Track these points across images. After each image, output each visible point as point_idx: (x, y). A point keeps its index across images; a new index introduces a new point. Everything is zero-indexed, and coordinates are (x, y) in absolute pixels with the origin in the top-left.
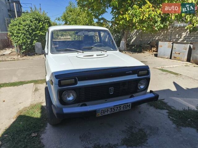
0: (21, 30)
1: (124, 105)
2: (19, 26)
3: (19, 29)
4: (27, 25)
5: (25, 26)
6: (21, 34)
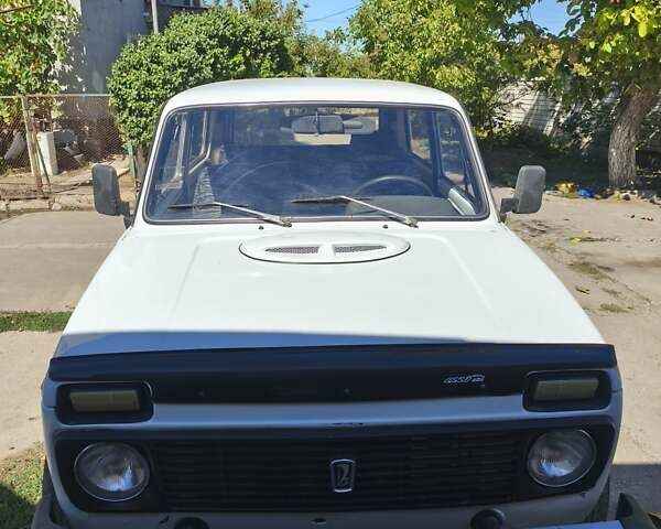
0: (155, 87)
2: (148, 70)
3: (148, 84)
4: (180, 66)
5: (174, 68)
6: (152, 102)
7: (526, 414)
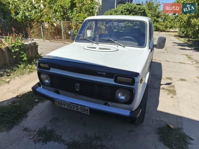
1: (81, 107)
7: (114, 83)
